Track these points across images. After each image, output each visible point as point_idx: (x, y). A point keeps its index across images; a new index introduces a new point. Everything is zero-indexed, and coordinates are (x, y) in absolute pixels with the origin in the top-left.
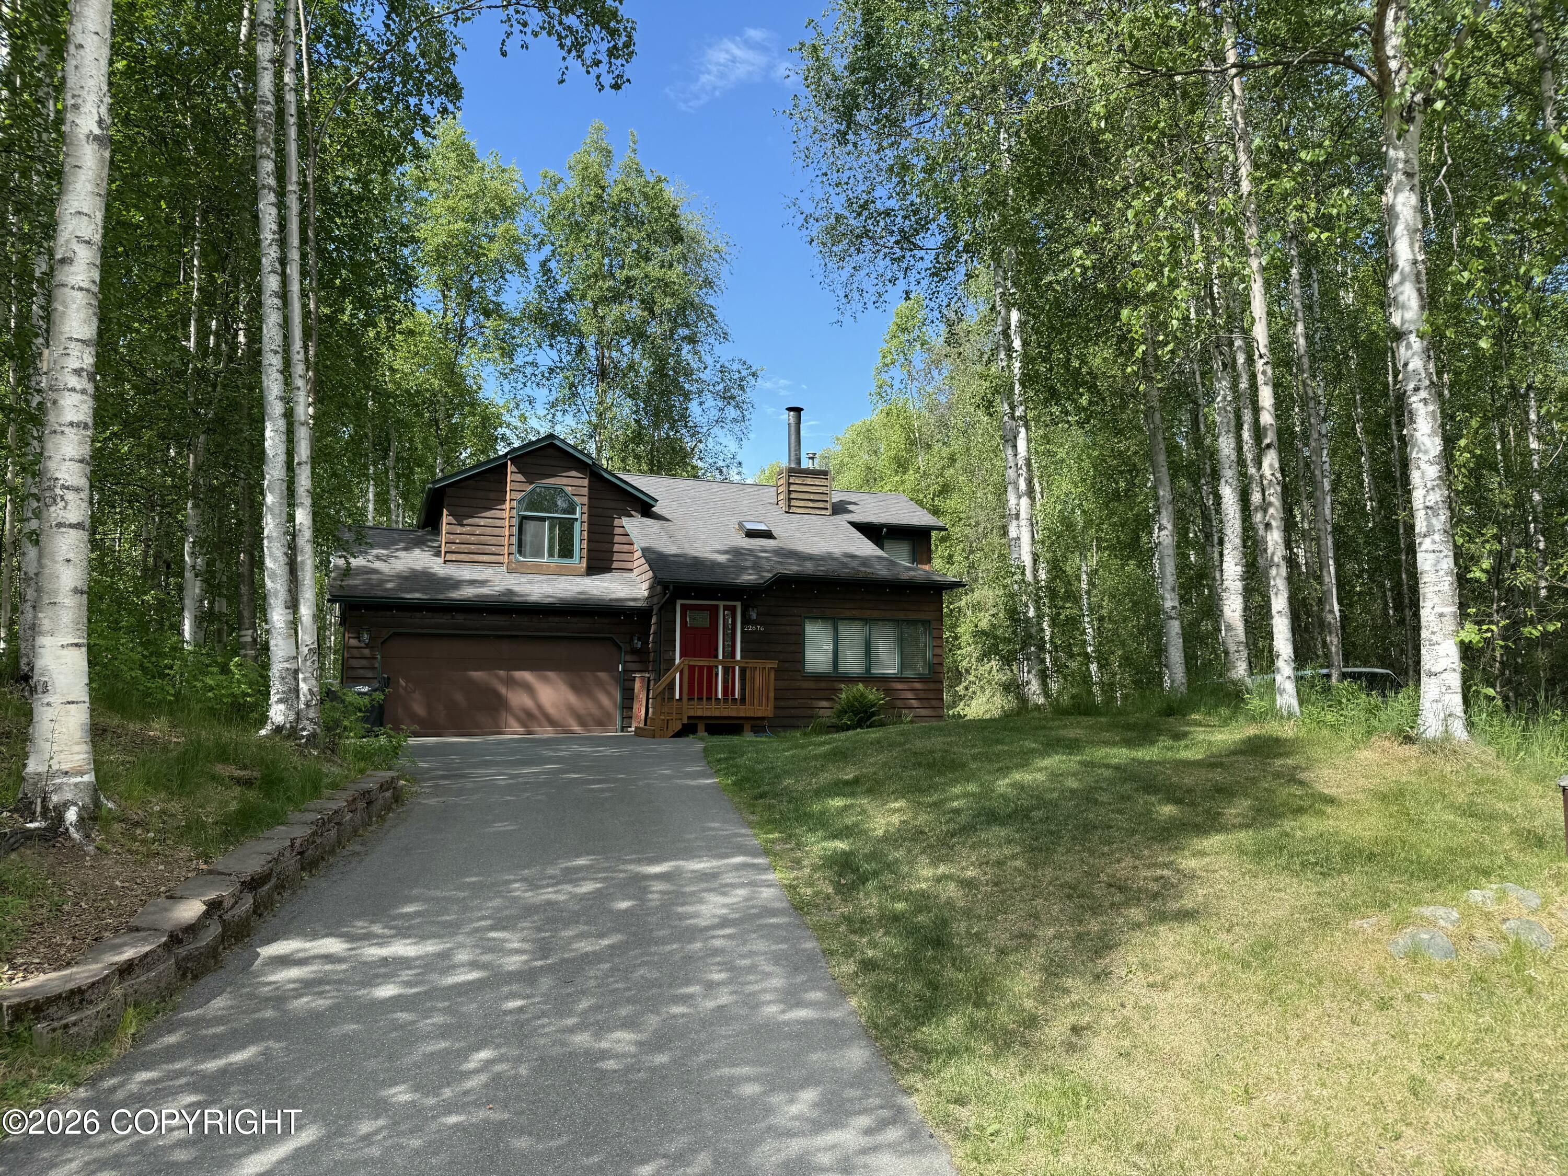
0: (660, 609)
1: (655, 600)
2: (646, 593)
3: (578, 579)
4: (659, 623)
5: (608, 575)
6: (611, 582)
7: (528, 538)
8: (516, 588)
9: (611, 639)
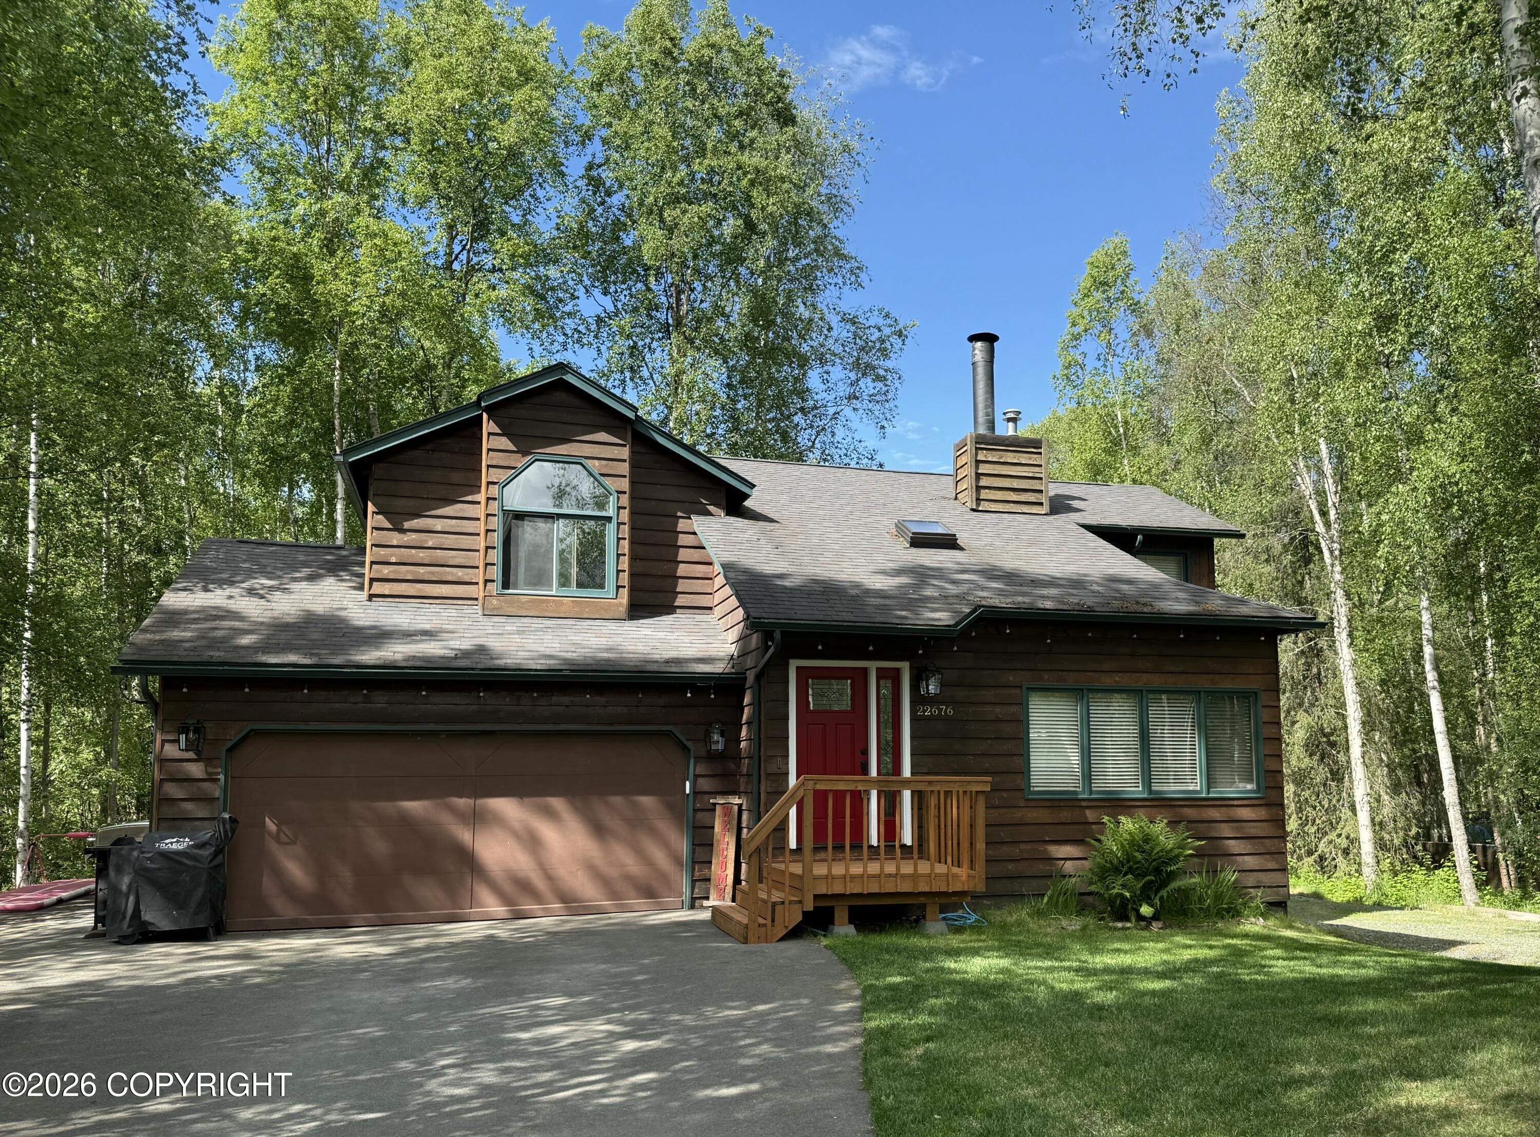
0: (758, 678)
1: (750, 662)
2: (732, 649)
3: (612, 626)
4: (757, 704)
5: (666, 620)
6: (672, 628)
7: (521, 553)
8: (494, 644)
9: (669, 734)
